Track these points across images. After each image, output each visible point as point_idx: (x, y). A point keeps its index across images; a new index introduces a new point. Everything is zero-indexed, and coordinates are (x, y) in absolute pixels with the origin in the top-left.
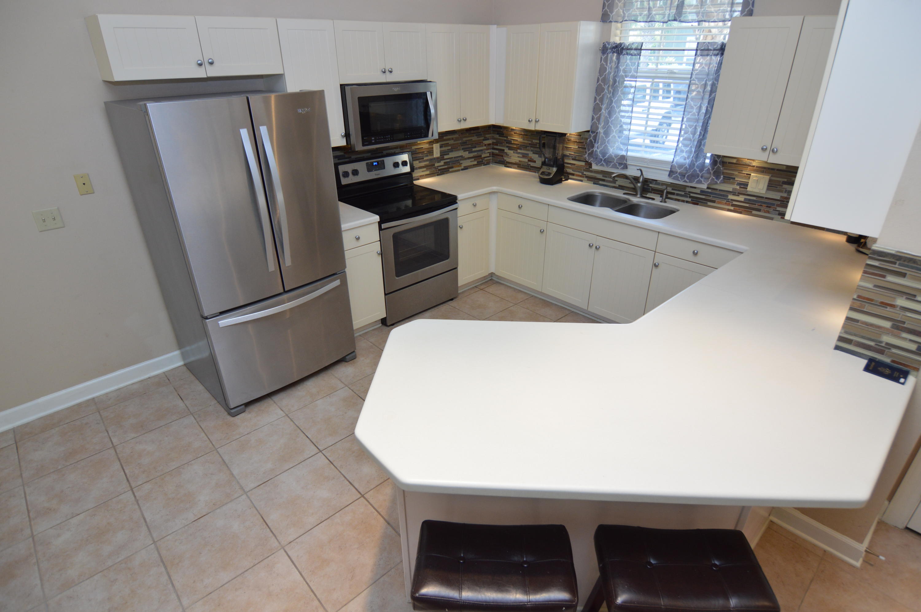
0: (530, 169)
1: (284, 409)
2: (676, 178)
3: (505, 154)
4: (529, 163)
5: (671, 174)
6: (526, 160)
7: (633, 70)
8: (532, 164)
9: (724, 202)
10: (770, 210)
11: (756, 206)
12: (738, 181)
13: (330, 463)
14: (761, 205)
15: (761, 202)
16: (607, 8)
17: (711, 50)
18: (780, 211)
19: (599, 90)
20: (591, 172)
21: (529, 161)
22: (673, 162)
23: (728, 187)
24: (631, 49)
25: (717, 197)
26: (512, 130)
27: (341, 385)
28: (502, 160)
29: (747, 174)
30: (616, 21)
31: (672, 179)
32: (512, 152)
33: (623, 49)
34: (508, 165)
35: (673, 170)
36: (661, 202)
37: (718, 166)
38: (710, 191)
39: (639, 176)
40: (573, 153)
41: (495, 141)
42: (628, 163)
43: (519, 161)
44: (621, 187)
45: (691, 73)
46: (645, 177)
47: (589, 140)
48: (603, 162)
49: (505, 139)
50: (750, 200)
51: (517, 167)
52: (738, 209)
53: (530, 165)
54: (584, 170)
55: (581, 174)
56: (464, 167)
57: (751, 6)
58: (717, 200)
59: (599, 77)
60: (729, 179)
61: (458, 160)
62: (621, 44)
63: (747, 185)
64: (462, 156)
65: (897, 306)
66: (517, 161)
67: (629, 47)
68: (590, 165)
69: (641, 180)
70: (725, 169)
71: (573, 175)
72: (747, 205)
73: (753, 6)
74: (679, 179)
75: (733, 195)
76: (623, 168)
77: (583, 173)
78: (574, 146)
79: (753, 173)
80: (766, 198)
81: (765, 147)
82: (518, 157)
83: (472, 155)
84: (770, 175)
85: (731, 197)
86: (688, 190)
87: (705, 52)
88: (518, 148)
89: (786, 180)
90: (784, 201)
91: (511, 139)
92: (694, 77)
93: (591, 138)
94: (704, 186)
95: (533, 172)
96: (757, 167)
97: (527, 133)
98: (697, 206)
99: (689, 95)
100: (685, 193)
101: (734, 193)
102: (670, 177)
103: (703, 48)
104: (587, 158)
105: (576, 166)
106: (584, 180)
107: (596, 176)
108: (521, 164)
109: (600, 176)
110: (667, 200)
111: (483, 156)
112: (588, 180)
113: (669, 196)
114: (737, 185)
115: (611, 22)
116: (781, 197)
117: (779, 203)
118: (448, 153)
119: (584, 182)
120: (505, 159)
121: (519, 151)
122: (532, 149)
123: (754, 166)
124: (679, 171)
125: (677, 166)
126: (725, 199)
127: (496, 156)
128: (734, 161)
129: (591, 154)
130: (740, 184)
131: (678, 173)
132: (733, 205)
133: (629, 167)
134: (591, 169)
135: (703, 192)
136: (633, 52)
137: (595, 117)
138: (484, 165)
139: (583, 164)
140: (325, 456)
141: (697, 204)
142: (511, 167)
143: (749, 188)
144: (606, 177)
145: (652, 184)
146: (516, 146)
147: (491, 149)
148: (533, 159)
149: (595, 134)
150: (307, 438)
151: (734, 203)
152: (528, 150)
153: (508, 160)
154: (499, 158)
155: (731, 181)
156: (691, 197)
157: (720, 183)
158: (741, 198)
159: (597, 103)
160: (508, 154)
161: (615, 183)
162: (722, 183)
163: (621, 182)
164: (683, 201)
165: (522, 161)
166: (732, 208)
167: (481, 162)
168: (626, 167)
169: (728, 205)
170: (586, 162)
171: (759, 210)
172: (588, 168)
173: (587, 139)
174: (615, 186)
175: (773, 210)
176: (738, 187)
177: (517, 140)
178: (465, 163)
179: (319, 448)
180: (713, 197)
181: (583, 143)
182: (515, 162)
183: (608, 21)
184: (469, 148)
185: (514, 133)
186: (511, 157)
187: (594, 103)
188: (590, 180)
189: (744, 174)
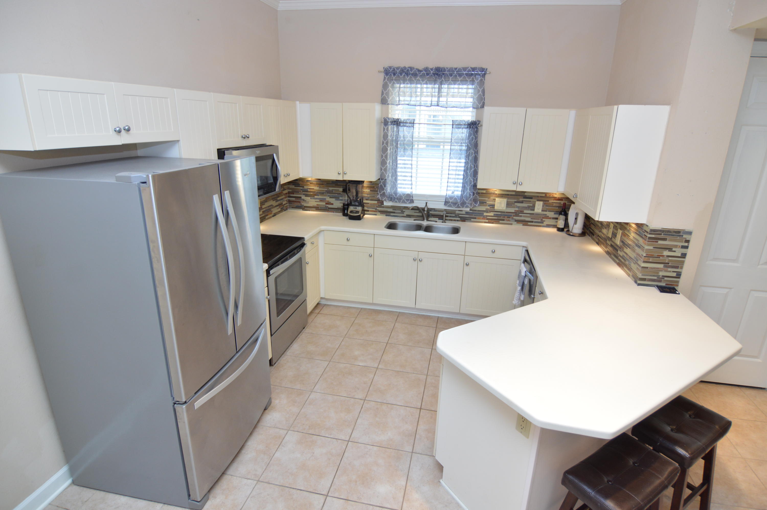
0: (328, 210)
1: (249, 477)
2: (450, 206)
3: (302, 200)
4: (327, 205)
5: (446, 203)
6: (324, 204)
7: (409, 136)
8: (330, 206)
9: (481, 218)
10: (510, 219)
11: (501, 218)
12: (489, 204)
13: (347, 501)
14: (504, 217)
15: (504, 215)
16: (386, 95)
17: (462, 125)
18: (515, 219)
19: (383, 150)
20: (383, 207)
21: (326, 204)
22: (446, 196)
23: (483, 208)
24: (406, 123)
25: (477, 215)
26: (308, 181)
27: (283, 432)
28: (300, 205)
29: (493, 199)
30: (393, 103)
31: (447, 206)
32: (309, 198)
33: (400, 122)
34: (306, 209)
35: (447, 201)
36: (443, 222)
37: (475, 196)
38: (471, 211)
39: (424, 207)
40: (366, 195)
41: (291, 191)
42: (414, 199)
43: (317, 205)
44: (409, 216)
45: (451, 139)
46: (428, 207)
47: (379, 185)
48: (396, 199)
49: (302, 188)
50: (497, 215)
51: (315, 210)
52: (491, 221)
53: (328, 207)
54: (377, 207)
55: (374, 210)
56: (274, 214)
57: (483, 100)
58: (477, 217)
59: (383, 141)
60: (483, 203)
61: (270, 209)
62: (398, 119)
63: (494, 206)
64: (272, 205)
65: (665, 255)
66: (315, 205)
67: (405, 122)
68: (382, 203)
69: (426, 209)
70: (479, 197)
71: (368, 211)
72: (496, 218)
73: (484, 100)
74: (452, 206)
75: (487, 212)
76: (410, 203)
77: (376, 209)
78: (366, 190)
79: (497, 198)
80: (506, 212)
81: (514, 182)
82: (316, 201)
83: (277, 203)
84: (507, 198)
85: (485, 214)
86: (457, 212)
87: (458, 126)
88: (315, 194)
89: (516, 200)
90: (517, 213)
91: (307, 188)
92: (453, 141)
93: (382, 184)
94: (468, 209)
95: (331, 212)
96: (498, 194)
97: (322, 183)
98: (464, 222)
99: (451, 152)
100: (455, 215)
101: (487, 211)
102: (446, 206)
103: (457, 124)
104: (380, 198)
105: (370, 205)
106: (378, 214)
107: (387, 210)
108: (319, 207)
109: (391, 210)
110: (446, 221)
111: (284, 203)
112: (381, 214)
113: (447, 218)
114: (488, 206)
115: (388, 104)
116: (515, 210)
117: (514, 214)
118: (264, 203)
119: (378, 215)
120: (302, 204)
121: (316, 197)
122: (329, 194)
123: (497, 194)
124: (451, 201)
125: (449, 198)
126: (482, 216)
127: (293, 203)
128: (484, 192)
129: (384, 194)
130: (490, 205)
131: (450, 202)
132: (487, 219)
133: (415, 201)
134: (382, 206)
135: (467, 213)
136: (408, 125)
137: (383, 169)
138: (285, 211)
139: (376, 202)
140: (335, 497)
141: (465, 221)
142: (309, 210)
143: (496, 208)
144: (395, 210)
145: (431, 211)
146: (313, 193)
147: (287, 197)
148: (330, 202)
149: (384, 180)
150: (301, 491)
151: (488, 217)
152: (326, 196)
153: (305, 205)
154: (296, 204)
155: (484, 204)
156: (459, 217)
157: (478, 206)
158: (492, 214)
159: (384, 159)
160: (305, 200)
161: (403, 214)
162: (479, 206)
163: (407, 212)
164: (455, 220)
165: (319, 205)
166: (487, 221)
167: (283, 209)
168: (412, 201)
169: (485, 219)
170: (378, 200)
171: (504, 220)
172: (380, 205)
173: (379, 184)
174: (403, 216)
175: (512, 219)
176: (489, 208)
177: (314, 189)
178: (275, 210)
179: (323, 493)
180: (474, 215)
181: (374, 187)
182: (313, 206)
183: (386, 104)
184: (275, 198)
185: (310, 183)
186: (308, 202)
187: (382, 159)
188: (383, 214)
189: (492, 199)
